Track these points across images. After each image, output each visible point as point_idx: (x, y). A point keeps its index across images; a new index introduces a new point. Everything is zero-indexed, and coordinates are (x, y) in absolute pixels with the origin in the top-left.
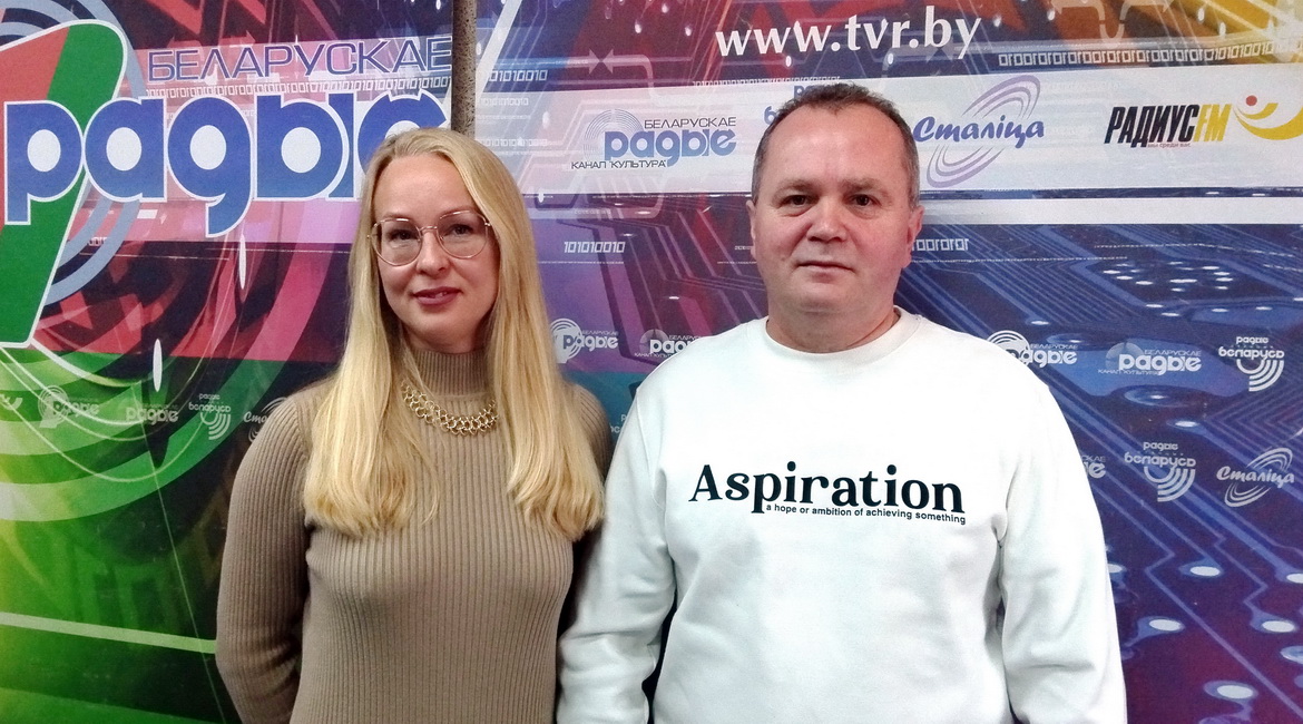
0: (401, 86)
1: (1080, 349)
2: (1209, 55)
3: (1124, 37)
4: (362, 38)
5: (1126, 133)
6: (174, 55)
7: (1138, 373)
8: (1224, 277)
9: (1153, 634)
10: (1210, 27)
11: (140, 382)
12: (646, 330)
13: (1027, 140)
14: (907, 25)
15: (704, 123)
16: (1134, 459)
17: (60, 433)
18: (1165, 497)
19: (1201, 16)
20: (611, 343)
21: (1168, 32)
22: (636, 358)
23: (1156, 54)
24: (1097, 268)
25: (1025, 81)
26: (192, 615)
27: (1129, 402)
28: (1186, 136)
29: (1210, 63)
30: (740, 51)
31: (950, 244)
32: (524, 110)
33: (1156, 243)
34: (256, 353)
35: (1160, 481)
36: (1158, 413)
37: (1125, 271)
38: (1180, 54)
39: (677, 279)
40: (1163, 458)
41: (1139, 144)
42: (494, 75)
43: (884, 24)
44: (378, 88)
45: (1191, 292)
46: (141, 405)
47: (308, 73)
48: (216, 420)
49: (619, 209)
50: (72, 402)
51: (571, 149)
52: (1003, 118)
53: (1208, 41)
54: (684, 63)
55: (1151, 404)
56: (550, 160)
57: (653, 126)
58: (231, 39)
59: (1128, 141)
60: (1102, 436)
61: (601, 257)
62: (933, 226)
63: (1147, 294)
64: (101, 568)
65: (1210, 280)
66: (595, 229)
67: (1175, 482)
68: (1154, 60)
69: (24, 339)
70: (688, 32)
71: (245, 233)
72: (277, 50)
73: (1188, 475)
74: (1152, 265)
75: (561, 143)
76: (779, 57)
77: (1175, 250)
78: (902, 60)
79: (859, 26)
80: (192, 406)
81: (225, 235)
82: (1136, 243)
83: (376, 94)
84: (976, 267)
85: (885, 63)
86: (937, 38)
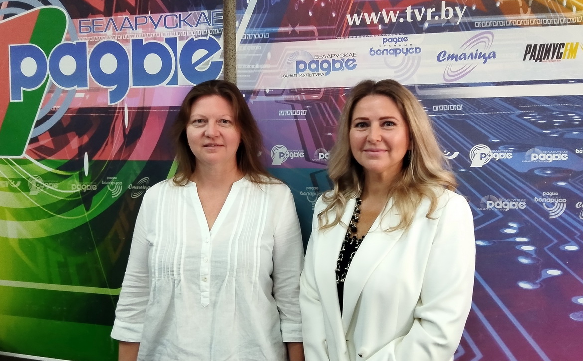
0: (200, 33)
1: (514, 152)
2: (568, 21)
3: (531, 13)
4: (180, 12)
5: (533, 56)
6: (91, 21)
7: (540, 162)
8: (577, 118)
9: (549, 277)
10: (569, 9)
11: (78, 173)
12: (317, 149)
13: (488, 60)
14: (433, 10)
15: (342, 56)
16: (538, 200)
17: (39, 197)
18: (553, 216)
19: (565, 4)
20: (301, 155)
21: (550, 11)
22: (313, 162)
23: (545, 21)
24: (521, 116)
25: (487, 34)
26: (105, 278)
27: (536, 175)
28: (559, 57)
29: (569, 24)
30: (358, 23)
31: (454, 107)
32: (259, 52)
33: (546, 104)
34: (133, 157)
35: (550, 209)
36: (549, 179)
37: (533, 117)
38: (555, 21)
39: (331, 126)
40: (551, 199)
41: (538, 61)
42: (244, 36)
43: (423, 10)
44: (188, 35)
45: (562, 125)
46: (78, 183)
47: (156, 29)
48: (115, 188)
49: (303, 95)
50: (45, 183)
51: (281, 69)
52: (477, 50)
53: (568, 15)
54: (332, 29)
55: (545, 175)
56: (271, 74)
57: (319, 58)
58: (119, 14)
59: (534, 59)
60: (525, 191)
61: (296, 117)
62: (447, 99)
63: (543, 127)
64: (61, 258)
65: (571, 120)
66: (293, 104)
67: (557, 209)
68: (544, 24)
69: (21, 154)
70: (334, 15)
71: (128, 102)
72: (141, 19)
73: (563, 206)
74: (545, 114)
75: (276, 66)
76: (376, 25)
77: (555, 107)
78: (431, 26)
79: (412, 11)
80: (103, 182)
81: (118, 103)
82: (537, 104)
83: (187, 37)
84: (466, 117)
85: (424, 27)
86: (447, 16)
